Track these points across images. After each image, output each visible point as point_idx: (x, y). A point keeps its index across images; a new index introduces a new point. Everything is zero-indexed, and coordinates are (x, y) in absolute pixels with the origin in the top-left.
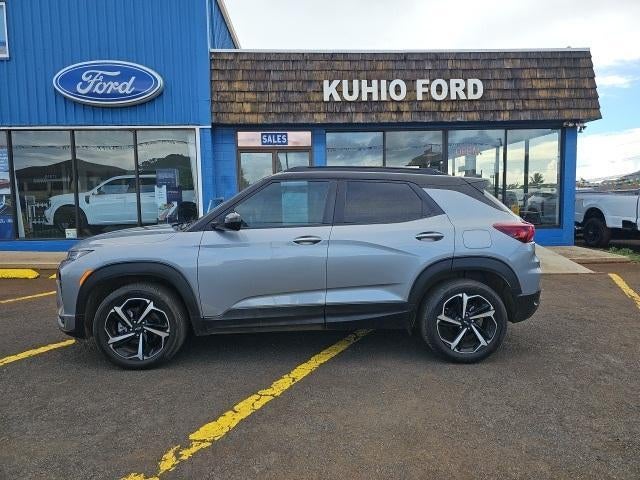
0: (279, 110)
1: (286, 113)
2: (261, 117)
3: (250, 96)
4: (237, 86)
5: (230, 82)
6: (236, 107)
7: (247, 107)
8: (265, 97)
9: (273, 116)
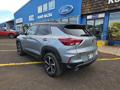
0: (96, 9)
1: (97, 9)
2: (91, 11)
3: (89, 7)
4: (87, 5)
5: (86, 4)
6: (86, 10)
7: (88, 10)
8: (93, 6)
9: (94, 11)
